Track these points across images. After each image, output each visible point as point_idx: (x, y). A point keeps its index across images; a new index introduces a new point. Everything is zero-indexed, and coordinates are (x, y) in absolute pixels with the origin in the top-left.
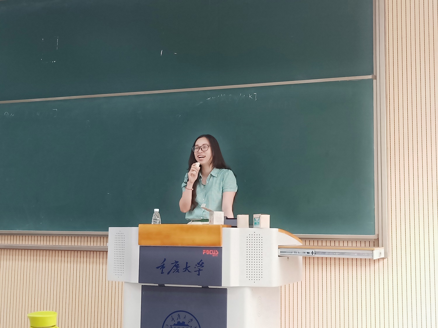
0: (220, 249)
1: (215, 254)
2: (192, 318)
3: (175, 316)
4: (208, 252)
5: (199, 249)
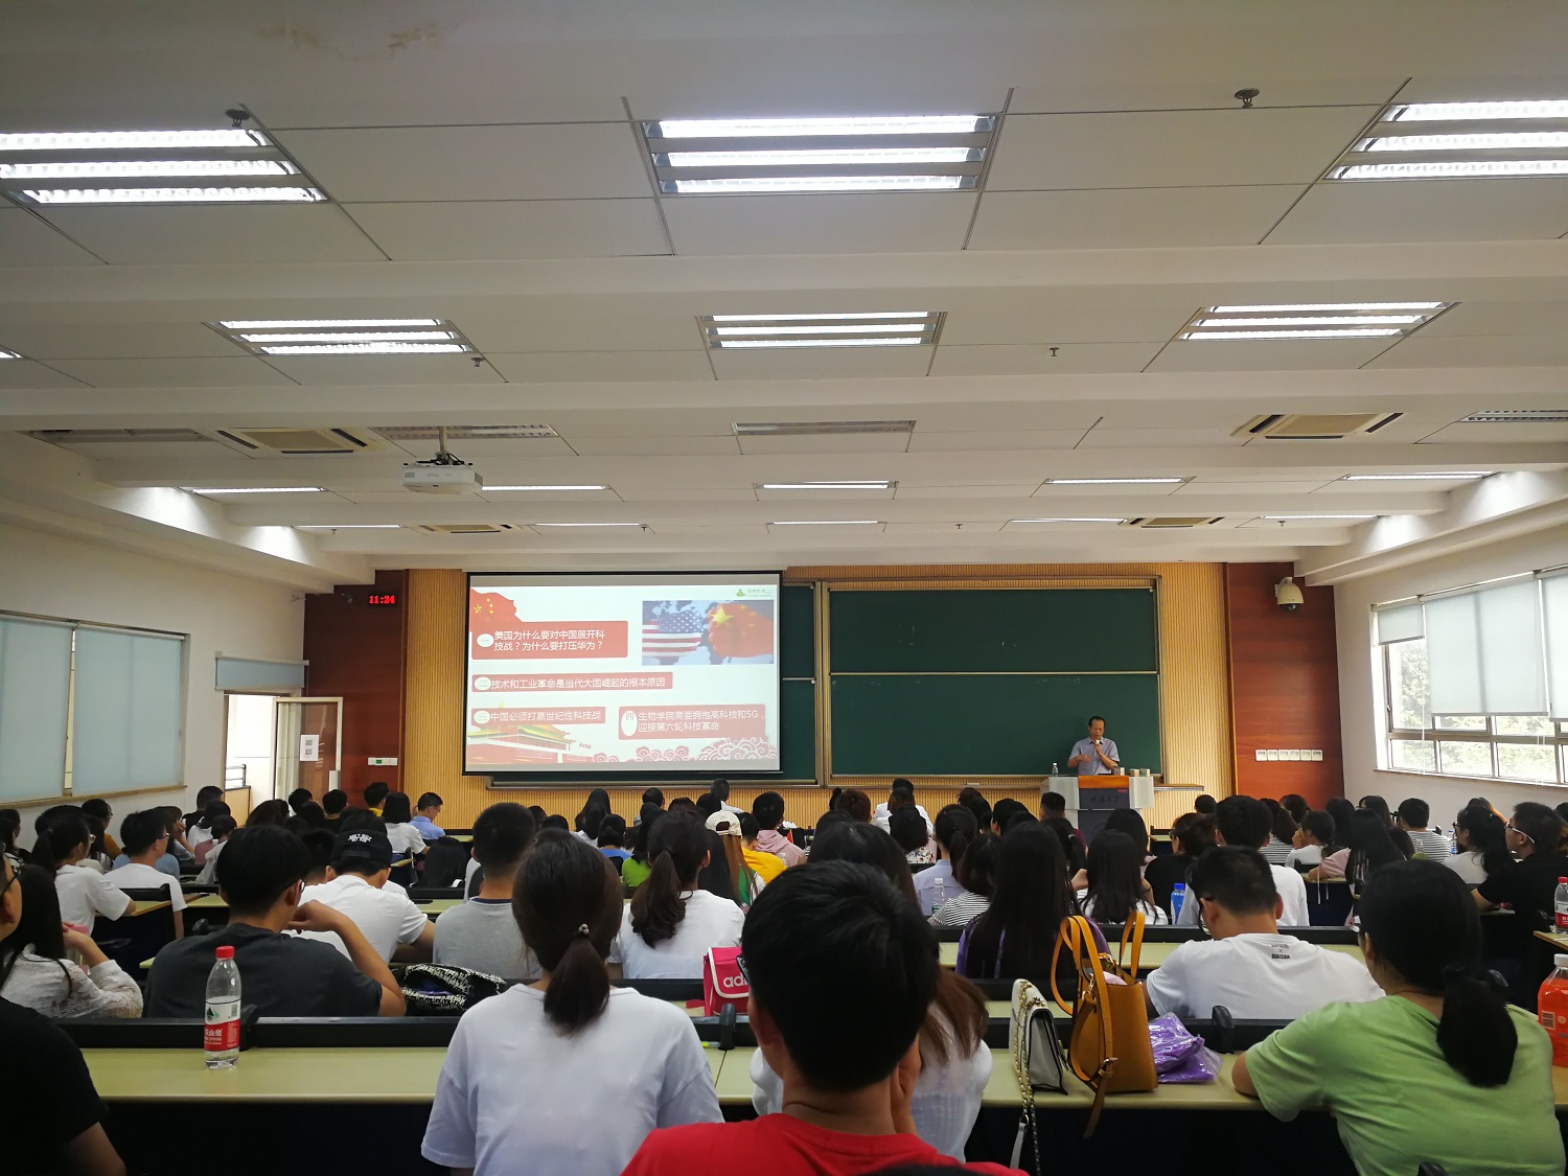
0: (1128, 789)
1: (1125, 791)
4: (1121, 791)
5: (1116, 789)
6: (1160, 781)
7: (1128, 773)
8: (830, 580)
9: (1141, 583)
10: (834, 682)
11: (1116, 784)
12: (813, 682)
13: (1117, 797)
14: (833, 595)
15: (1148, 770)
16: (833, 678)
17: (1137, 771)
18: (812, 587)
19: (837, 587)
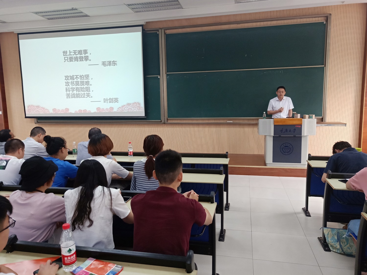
0: (301, 125)
1: (300, 127)
2: (290, 145)
3: (284, 144)
4: (297, 126)
5: (294, 125)
6: (321, 121)
7: (302, 117)
8: (165, 29)
10: (168, 77)
11: (295, 122)
12: (159, 77)
13: (295, 130)
15: (314, 115)
16: (167, 75)
17: (307, 116)
18: (157, 33)
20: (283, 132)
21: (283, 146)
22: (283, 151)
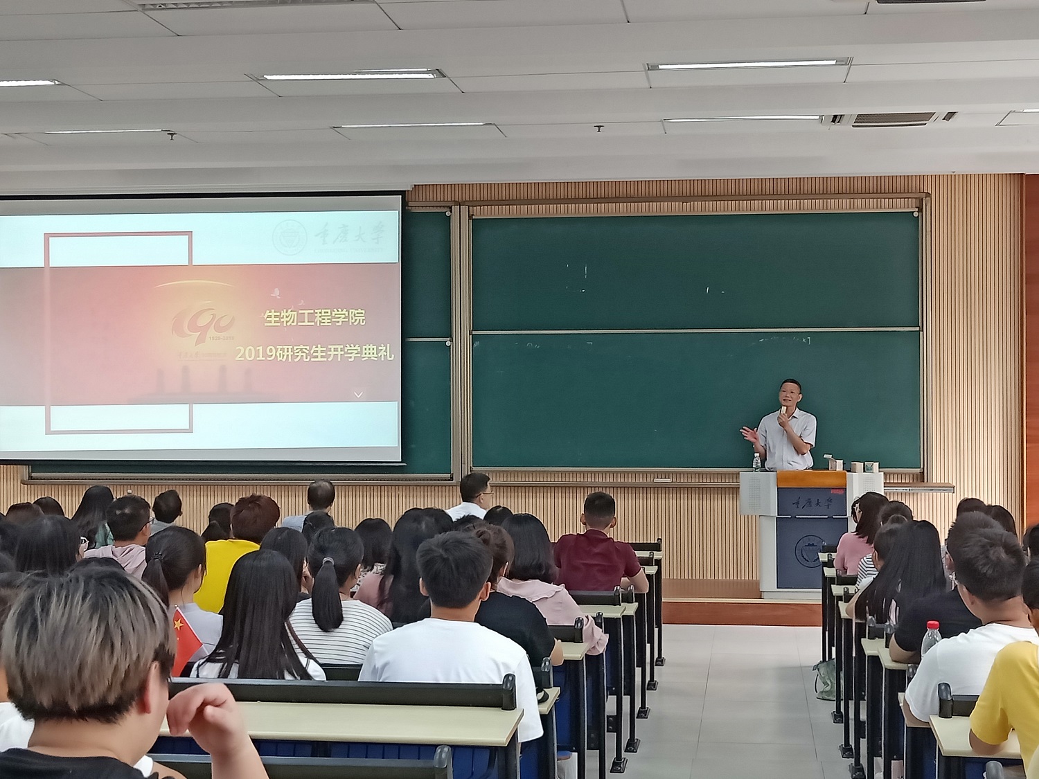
0: (845, 488)
1: (841, 492)
2: (820, 540)
3: (806, 539)
4: (836, 492)
5: (827, 489)
7: (849, 468)
8: (472, 203)
9: (904, 205)
10: (476, 344)
11: (828, 481)
12: (448, 344)
13: (829, 501)
14: (477, 225)
15: (876, 464)
16: (475, 338)
17: (859, 466)
18: (448, 214)
19: (482, 213)
20: (801, 506)
21: (801, 544)
22: (803, 557)
